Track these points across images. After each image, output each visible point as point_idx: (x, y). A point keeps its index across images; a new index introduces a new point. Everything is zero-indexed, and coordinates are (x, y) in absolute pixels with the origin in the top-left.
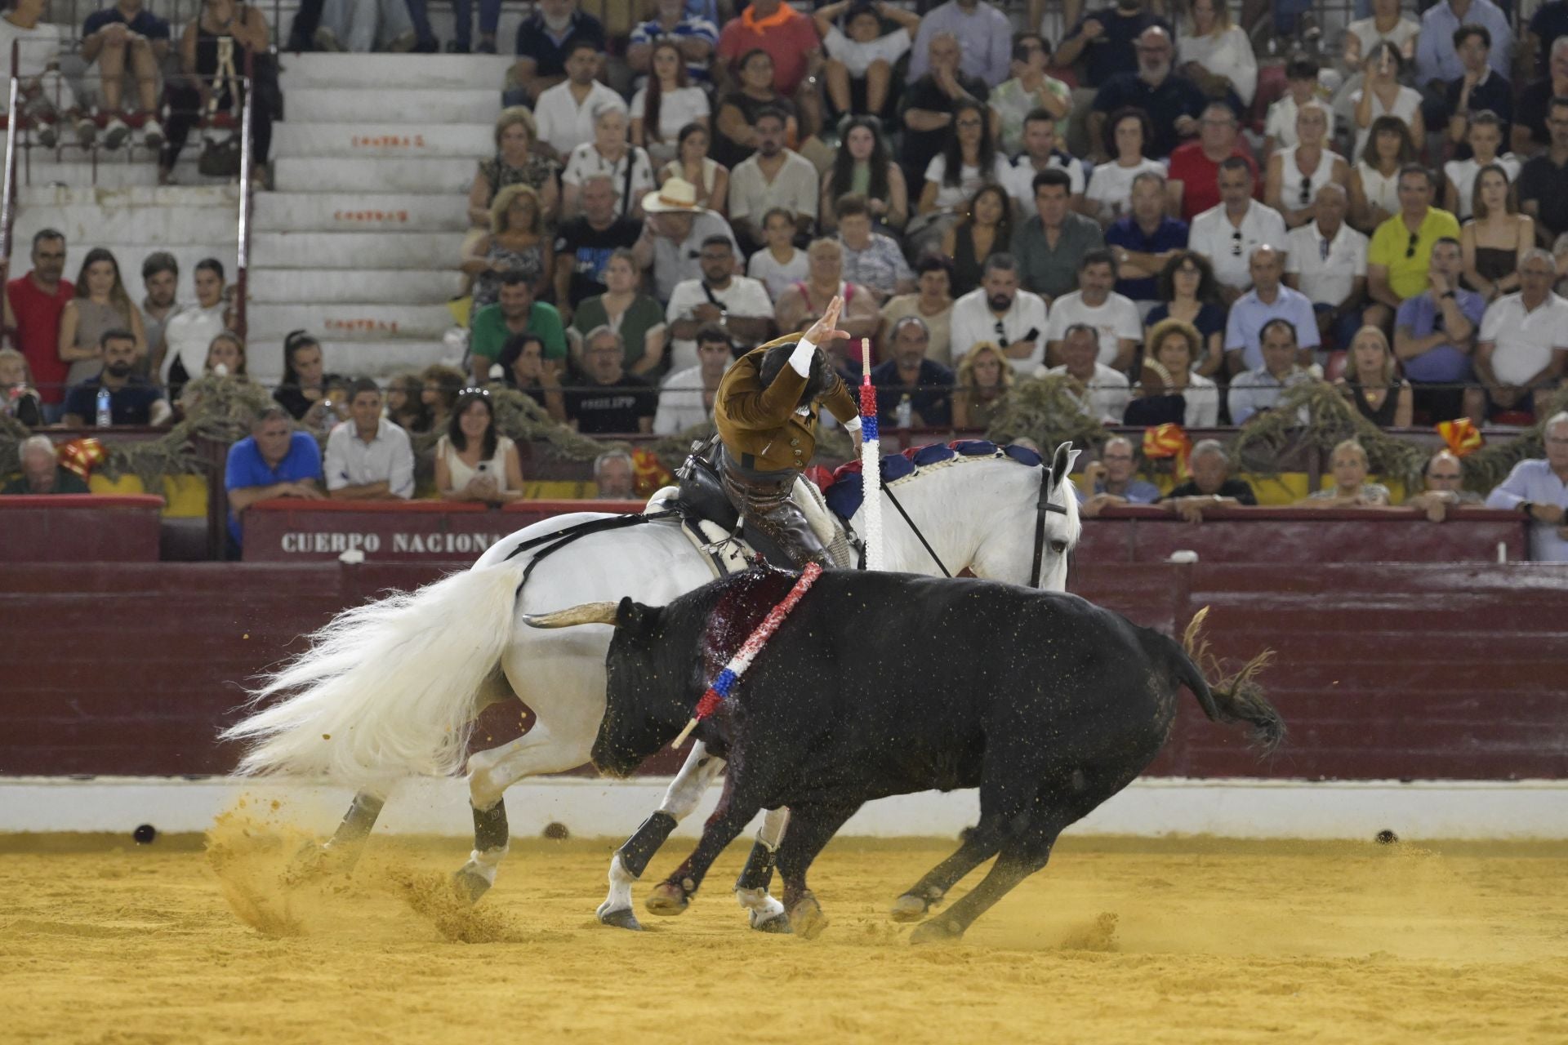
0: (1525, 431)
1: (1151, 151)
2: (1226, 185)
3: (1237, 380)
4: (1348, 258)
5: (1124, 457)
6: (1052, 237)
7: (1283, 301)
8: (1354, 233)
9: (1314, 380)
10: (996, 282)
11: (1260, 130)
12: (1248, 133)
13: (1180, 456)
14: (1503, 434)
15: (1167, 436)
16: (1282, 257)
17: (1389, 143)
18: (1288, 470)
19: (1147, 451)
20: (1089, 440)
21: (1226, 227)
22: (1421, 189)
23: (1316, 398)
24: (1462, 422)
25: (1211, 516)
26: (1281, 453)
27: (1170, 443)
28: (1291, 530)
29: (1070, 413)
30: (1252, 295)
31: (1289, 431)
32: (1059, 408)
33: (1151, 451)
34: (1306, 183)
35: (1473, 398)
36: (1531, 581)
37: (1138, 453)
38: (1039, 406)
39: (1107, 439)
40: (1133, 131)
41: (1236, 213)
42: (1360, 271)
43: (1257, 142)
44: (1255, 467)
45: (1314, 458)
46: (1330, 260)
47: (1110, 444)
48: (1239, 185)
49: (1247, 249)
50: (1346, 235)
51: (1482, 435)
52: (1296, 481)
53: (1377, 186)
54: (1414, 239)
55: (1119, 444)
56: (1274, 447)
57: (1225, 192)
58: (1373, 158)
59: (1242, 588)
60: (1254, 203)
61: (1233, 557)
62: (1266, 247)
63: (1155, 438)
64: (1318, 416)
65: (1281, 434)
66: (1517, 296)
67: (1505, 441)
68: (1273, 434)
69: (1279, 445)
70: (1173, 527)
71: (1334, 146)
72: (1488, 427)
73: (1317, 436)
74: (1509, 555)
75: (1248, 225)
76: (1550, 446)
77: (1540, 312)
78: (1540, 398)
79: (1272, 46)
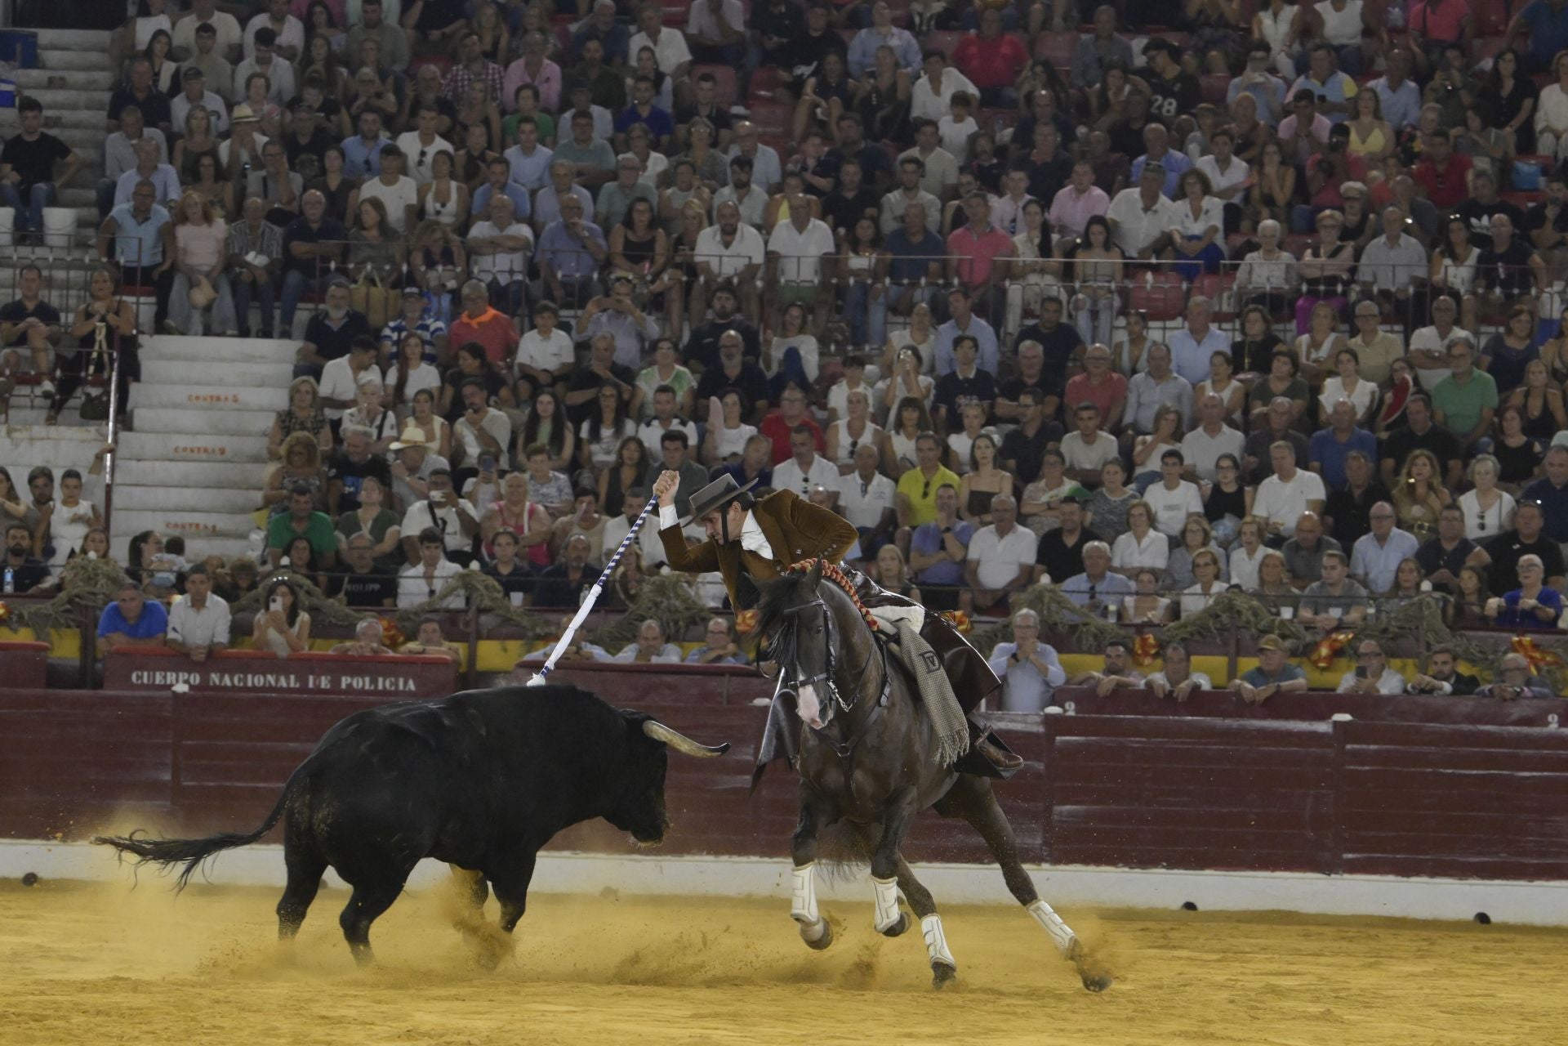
0: (1001, 620)
1: (747, 419)
2: (797, 445)
4: (880, 495)
5: (722, 633)
8: (885, 479)
10: (631, 507)
11: (823, 406)
12: (814, 408)
14: (986, 624)
17: (911, 416)
19: (738, 628)
20: (696, 619)
21: (799, 474)
22: (930, 449)
24: (958, 613)
29: (685, 599)
32: (678, 596)
35: (965, 597)
36: (1003, 725)
37: (731, 629)
38: (664, 594)
39: (710, 619)
40: (735, 405)
42: (888, 504)
43: (821, 415)
46: (868, 497)
47: (711, 623)
48: (807, 444)
49: (813, 489)
50: (879, 480)
51: (972, 623)
53: (903, 445)
54: (927, 485)
55: (719, 623)
57: (796, 450)
58: (899, 425)
60: (818, 457)
62: (825, 488)
66: (992, 527)
67: (988, 627)
70: (755, 681)
71: (874, 420)
72: (976, 617)
74: (988, 706)
75: (813, 473)
76: (1018, 633)
77: (1009, 538)
78: (1012, 598)
79: (833, 348)
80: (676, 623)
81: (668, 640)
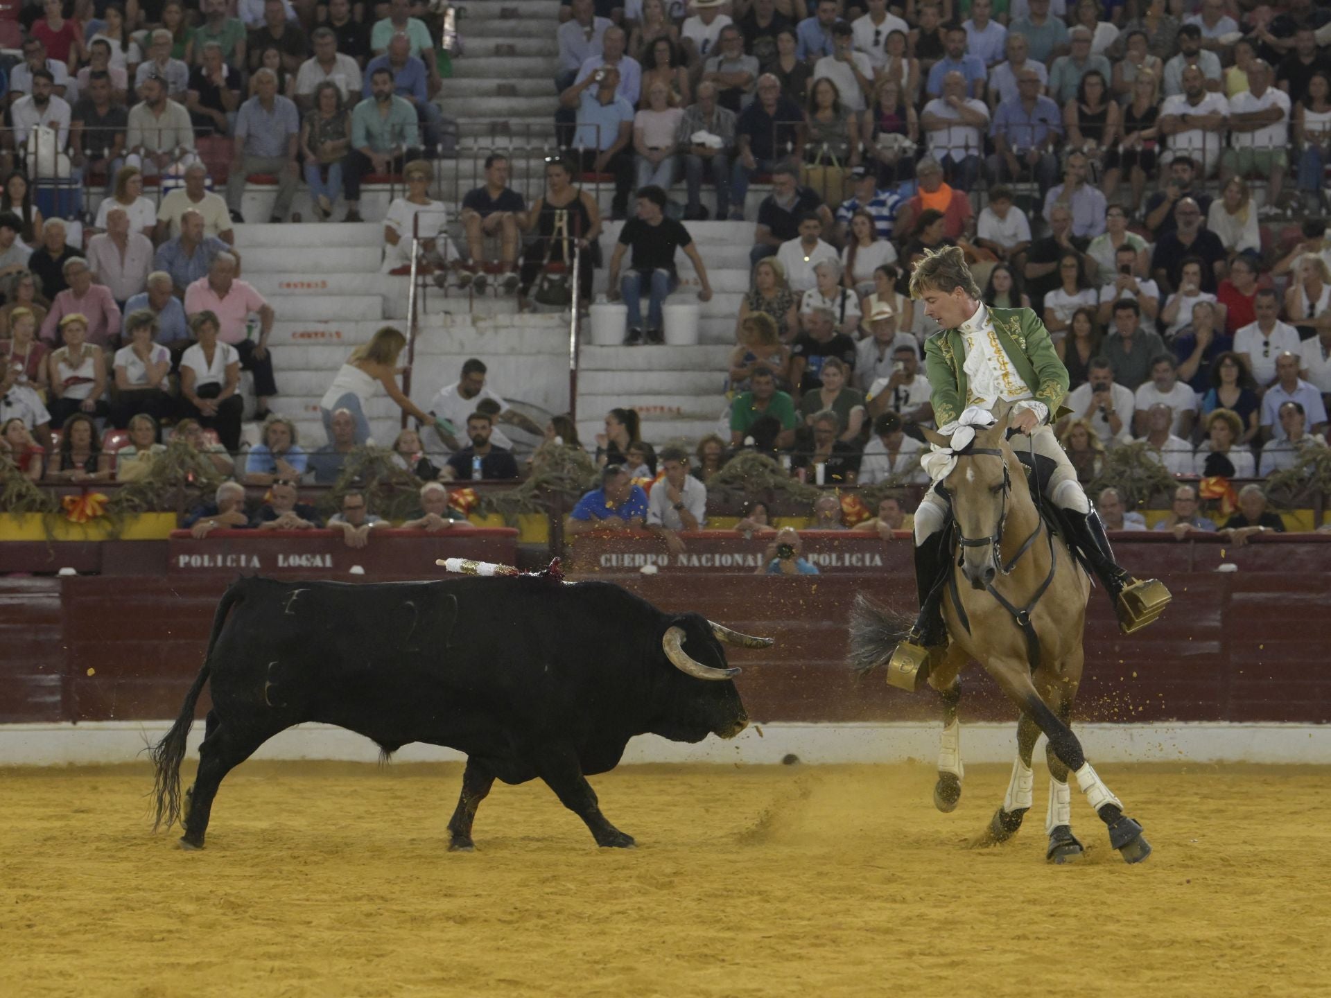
1: (1206, 287)
2: (1260, 307)
3: (1269, 445)
5: (1188, 500)
6: (1128, 347)
7: (1301, 390)
9: (1319, 445)
10: (1097, 378)
13: (1225, 498)
15: (1215, 484)
16: (1297, 359)
18: (1300, 507)
19: (1202, 495)
20: (1162, 488)
21: (1261, 337)
23: (1319, 458)
25: (1253, 539)
26: (1295, 496)
27: (1218, 489)
28: (1302, 549)
29: (1148, 467)
30: (1278, 386)
31: (1301, 480)
32: (1141, 465)
33: (1204, 494)
34: (1312, 307)
37: (1197, 496)
39: (1177, 487)
40: (1194, 273)
41: (1266, 328)
44: (1278, 505)
45: (1318, 501)
48: (1269, 307)
49: (1274, 354)
52: (1307, 515)
55: (1185, 491)
56: (1291, 491)
57: (1259, 312)
59: (1268, 590)
60: (1278, 322)
61: (1263, 567)
62: (1288, 353)
63: (1208, 484)
64: (1321, 470)
65: (1295, 482)
68: (1289, 482)
69: (1294, 490)
70: (1223, 547)
73: (1321, 484)
75: (1273, 337)
79: (1289, 212)
80: (1140, 491)
81: (1131, 507)
